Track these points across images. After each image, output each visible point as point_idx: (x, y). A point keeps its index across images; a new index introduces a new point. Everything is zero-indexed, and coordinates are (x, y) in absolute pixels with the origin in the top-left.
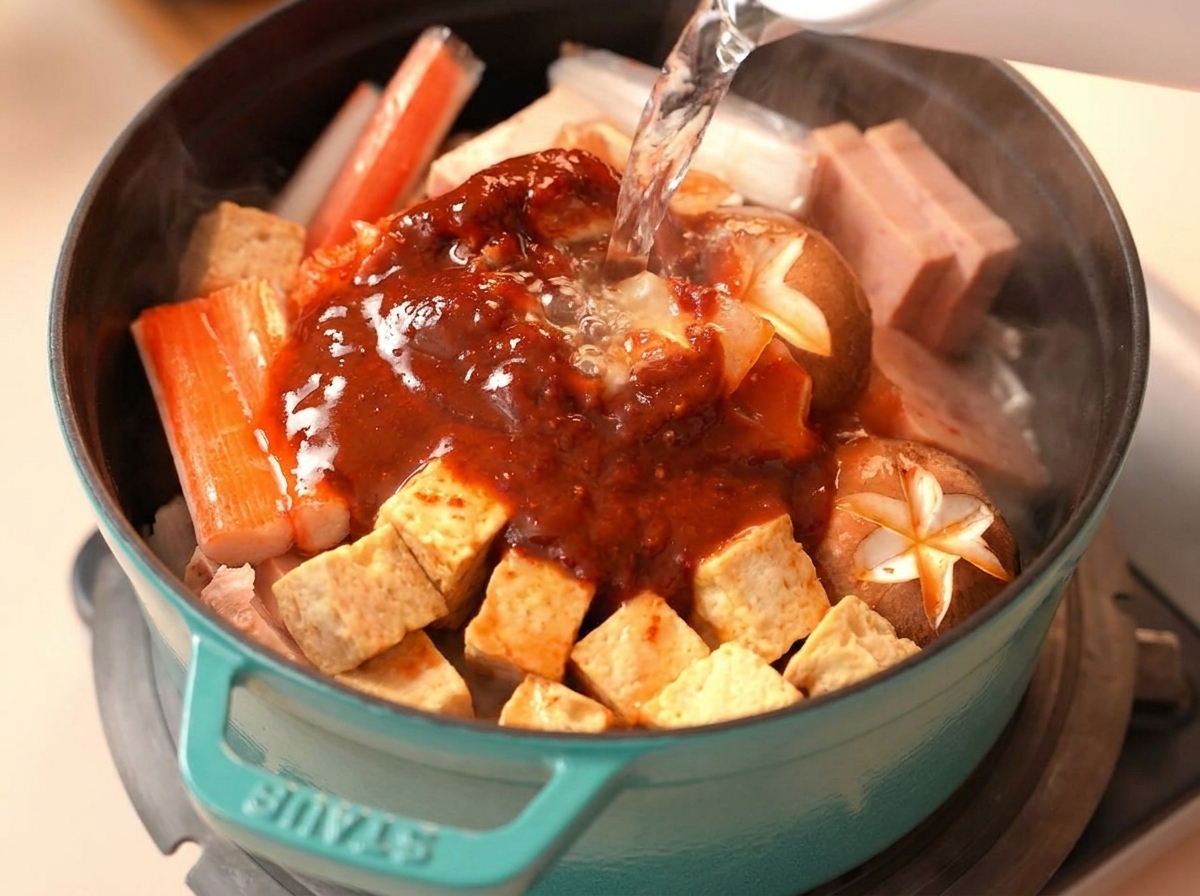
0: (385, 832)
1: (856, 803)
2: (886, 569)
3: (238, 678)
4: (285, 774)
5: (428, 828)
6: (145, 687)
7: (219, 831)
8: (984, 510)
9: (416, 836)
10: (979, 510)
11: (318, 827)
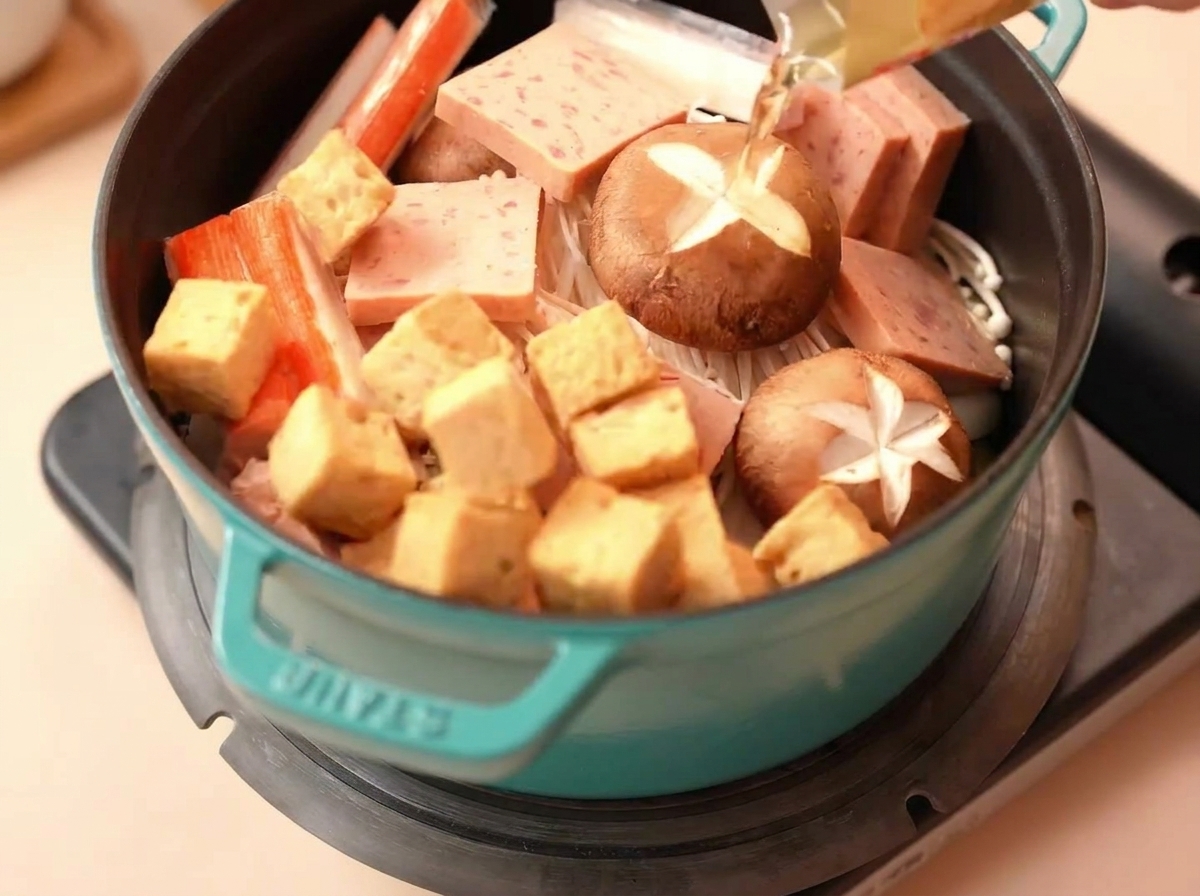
0: (402, 708)
1: (834, 680)
2: (849, 471)
3: (268, 566)
4: (312, 653)
5: (442, 703)
6: (183, 574)
7: (249, 706)
8: (942, 416)
9: (431, 711)
10: (937, 415)
11: (341, 702)
